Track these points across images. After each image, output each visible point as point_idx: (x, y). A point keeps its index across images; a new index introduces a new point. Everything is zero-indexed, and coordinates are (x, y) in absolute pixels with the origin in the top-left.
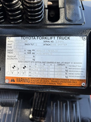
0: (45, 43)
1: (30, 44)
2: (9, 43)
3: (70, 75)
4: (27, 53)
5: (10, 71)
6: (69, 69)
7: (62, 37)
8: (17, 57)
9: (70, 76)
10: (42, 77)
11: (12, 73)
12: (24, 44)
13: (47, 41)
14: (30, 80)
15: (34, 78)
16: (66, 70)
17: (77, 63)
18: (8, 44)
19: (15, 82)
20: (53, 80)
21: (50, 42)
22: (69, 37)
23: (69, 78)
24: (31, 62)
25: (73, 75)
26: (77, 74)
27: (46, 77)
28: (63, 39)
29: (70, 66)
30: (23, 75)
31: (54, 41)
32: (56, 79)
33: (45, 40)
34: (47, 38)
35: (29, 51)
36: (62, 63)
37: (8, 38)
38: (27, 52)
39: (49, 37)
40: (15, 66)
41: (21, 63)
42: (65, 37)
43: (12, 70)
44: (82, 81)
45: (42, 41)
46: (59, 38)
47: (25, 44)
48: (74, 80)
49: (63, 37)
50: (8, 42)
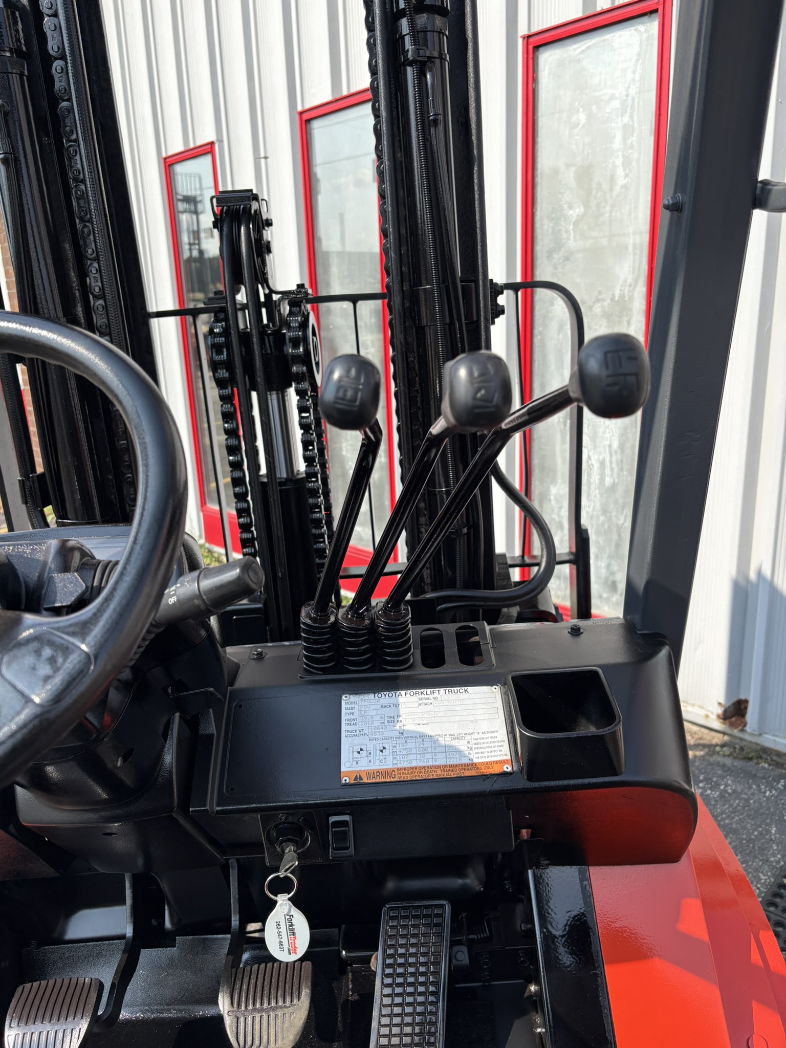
0: (421, 702)
1: (392, 706)
2: (348, 706)
3: (477, 755)
4: (386, 722)
5: (351, 760)
6: (475, 744)
7: (452, 689)
8: (366, 731)
9: (478, 758)
10: (422, 764)
11: (357, 763)
12: (378, 707)
13: (424, 698)
14: (396, 773)
15: (405, 769)
16: (469, 746)
17: (488, 732)
18: (346, 709)
19: (362, 780)
20: (445, 769)
21: (432, 698)
22: (466, 688)
23: (476, 761)
24: (396, 738)
25: (482, 755)
26: (491, 752)
27: (430, 763)
28: (456, 692)
29: (476, 739)
30: (381, 764)
31: (439, 696)
32: (450, 766)
33: (420, 696)
34: (425, 693)
35: (391, 717)
36: (460, 734)
37: (346, 697)
38: (386, 719)
39: (429, 691)
40: (361, 750)
41: (374, 742)
42: (459, 688)
43: (356, 758)
44: (503, 762)
45: (415, 698)
46: (447, 691)
47: (382, 706)
48: (487, 762)
49: (455, 689)
50: (346, 703)
